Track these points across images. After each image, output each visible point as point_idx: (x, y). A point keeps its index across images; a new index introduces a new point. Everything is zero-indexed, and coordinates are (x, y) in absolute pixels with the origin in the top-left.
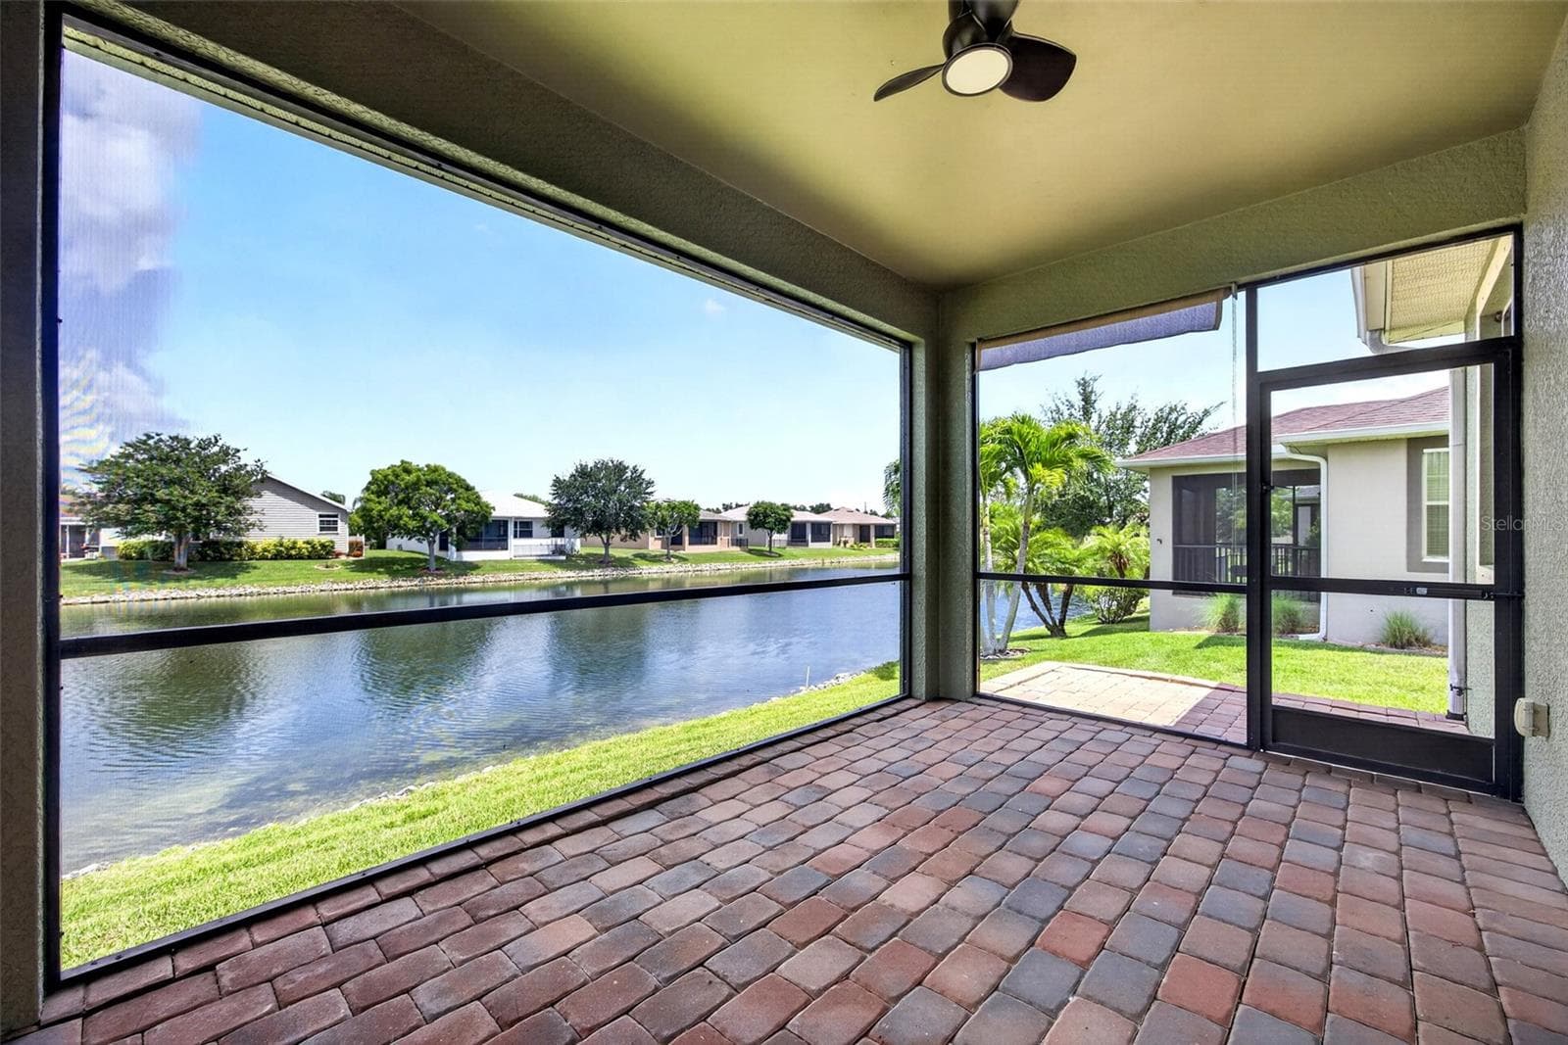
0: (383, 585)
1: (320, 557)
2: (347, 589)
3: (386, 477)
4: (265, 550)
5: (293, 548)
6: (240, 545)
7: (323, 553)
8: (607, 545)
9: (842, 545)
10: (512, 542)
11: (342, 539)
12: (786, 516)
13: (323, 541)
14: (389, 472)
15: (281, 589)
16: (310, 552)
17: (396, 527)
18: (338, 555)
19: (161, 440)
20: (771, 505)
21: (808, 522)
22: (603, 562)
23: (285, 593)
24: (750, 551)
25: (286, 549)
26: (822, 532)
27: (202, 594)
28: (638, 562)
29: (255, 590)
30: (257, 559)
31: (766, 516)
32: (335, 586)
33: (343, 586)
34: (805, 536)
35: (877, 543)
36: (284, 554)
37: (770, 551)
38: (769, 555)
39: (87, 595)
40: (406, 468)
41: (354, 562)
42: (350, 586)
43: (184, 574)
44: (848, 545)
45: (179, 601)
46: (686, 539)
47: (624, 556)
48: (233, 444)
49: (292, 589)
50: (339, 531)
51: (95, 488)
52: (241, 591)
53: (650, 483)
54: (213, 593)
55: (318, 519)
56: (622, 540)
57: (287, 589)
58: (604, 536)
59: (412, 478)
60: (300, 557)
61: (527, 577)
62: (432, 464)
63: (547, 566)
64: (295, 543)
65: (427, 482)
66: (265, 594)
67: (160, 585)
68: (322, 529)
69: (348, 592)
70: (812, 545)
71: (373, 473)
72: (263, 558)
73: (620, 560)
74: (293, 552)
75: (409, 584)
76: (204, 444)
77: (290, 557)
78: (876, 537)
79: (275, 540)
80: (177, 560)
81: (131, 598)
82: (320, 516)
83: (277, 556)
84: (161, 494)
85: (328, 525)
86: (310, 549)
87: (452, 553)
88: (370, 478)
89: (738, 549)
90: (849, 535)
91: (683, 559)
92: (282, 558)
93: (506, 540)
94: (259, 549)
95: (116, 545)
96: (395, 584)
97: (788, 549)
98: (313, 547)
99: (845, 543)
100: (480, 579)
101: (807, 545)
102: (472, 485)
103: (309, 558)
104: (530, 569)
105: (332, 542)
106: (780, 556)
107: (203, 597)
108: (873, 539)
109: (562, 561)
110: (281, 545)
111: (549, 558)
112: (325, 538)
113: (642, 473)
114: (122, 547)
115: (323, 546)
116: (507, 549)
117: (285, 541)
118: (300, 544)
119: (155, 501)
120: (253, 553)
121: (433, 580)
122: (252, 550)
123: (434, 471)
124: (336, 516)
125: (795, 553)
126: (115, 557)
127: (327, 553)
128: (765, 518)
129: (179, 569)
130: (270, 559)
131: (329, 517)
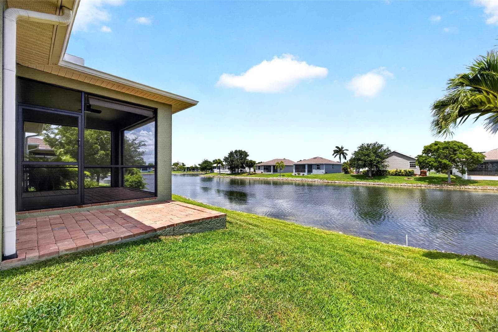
1: (409, 176)
4: (392, 173)
5: (400, 172)
6: (386, 171)
7: (409, 174)
11: (417, 170)
18: (416, 175)
25: (398, 172)
29: (382, 183)
36: (398, 174)
50: (416, 167)
55: (409, 163)
57: (391, 184)
60: (403, 175)
64: (401, 171)
68: (410, 166)
72: (392, 175)
74: (400, 174)
77: (400, 175)
79: (395, 170)
80: (369, 175)
82: (411, 162)
83: (396, 175)
85: (412, 166)
98: (406, 172)
103: (405, 175)
105: (413, 171)
112: (411, 169)
115: (410, 172)
117: (398, 170)
118: (402, 171)
120: (389, 174)
122: (389, 172)
124: (415, 163)
127: (411, 174)
129: (369, 177)
130: (394, 175)
131: (413, 162)
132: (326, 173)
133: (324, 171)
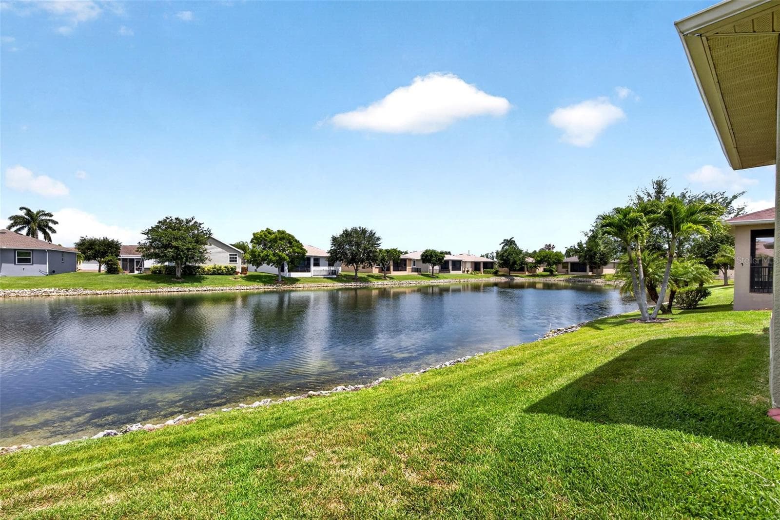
0: (261, 288)
1: (230, 274)
2: (247, 289)
3: (261, 236)
4: (208, 270)
5: (220, 269)
6: (199, 267)
7: (231, 272)
8: (356, 270)
9: (466, 272)
10: (313, 268)
11: (239, 265)
12: (441, 256)
13: (232, 266)
14: (262, 233)
15: (221, 288)
16: (226, 272)
17: (266, 259)
18: (237, 273)
19: (171, 220)
20: (434, 251)
21: (450, 260)
22: (355, 279)
23: (222, 290)
24: (422, 275)
25: (217, 270)
26: (457, 265)
27: (191, 290)
28: (370, 279)
29: (210, 288)
30: (206, 275)
31: (431, 256)
32: (242, 288)
33: (245, 288)
34: (448, 268)
35: (484, 272)
36: (217, 272)
37: (433, 275)
38: (432, 276)
39: (148, 289)
40: (269, 232)
41: (245, 277)
42: (248, 288)
43: (180, 280)
44: (469, 273)
45: (182, 292)
46: (392, 268)
47: (363, 276)
48: (199, 221)
49: (225, 288)
50: (237, 262)
51: (147, 241)
52: (205, 288)
53: (378, 239)
54: (195, 289)
55: (229, 256)
56: (363, 268)
58: (355, 266)
59: (273, 236)
60: (222, 274)
61: (323, 285)
62: (281, 229)
63: (329, 280)
64: (220, 267)
65: (280, 238)
66: (215, 290)
67: (173, 285)
68: (230, 261)
69: (247, 290)
70: (452, 272)
71: (254, 234)
72: (208, 274)
73: (361, 278)
74: (220, 271)
75: (272, 287)
76: (188, 221)
77: (219, 274)
78: (484, 269)
79: (213, 266)
80: (177, 274)
81: (164, 290)
82: (230, 255)
83: (214, 273)
84: (174, 244)
85: (233, 260)
86: (227, 270)
87: (286, 273)
88: (252, 237)
89: (416, 273)
90: (469, 267)
91: (391, 278)
92: (216, 274)
93: (310, 267)
94: (206, 269)
95: (150, 267)
96: (266, 287)
97: (441, 274)
99: (468, 271)
100: (301, 285)
101: (450, 272)
102: (298, 240)
103: (226, 274)
104: (321, 281)
105: (235, 267)
106: (438, 277)
107: (191, 291)
108: (482, 269)
109: (335, 278)
110: (215, 268)
111: (329, 276)
112: (232, 265)
113: (375, 233)
114: (152, 268)
115: (232, 268)
116: (310, 271)
117: (217, 266)
118: (222, 268)
119: (172, 247)
120: (204, 271)
121: (281, 286)
122: (203, 269)
123: (283, 233)
124: (236, 255)
125: (445, 276)
126: (149, 273)
127: (234, 272)
128: (429, 257)
129: (178, 278)
130: (211, 274)
131: (233, 255)
132: (52, 272)
133: (46, 268)
